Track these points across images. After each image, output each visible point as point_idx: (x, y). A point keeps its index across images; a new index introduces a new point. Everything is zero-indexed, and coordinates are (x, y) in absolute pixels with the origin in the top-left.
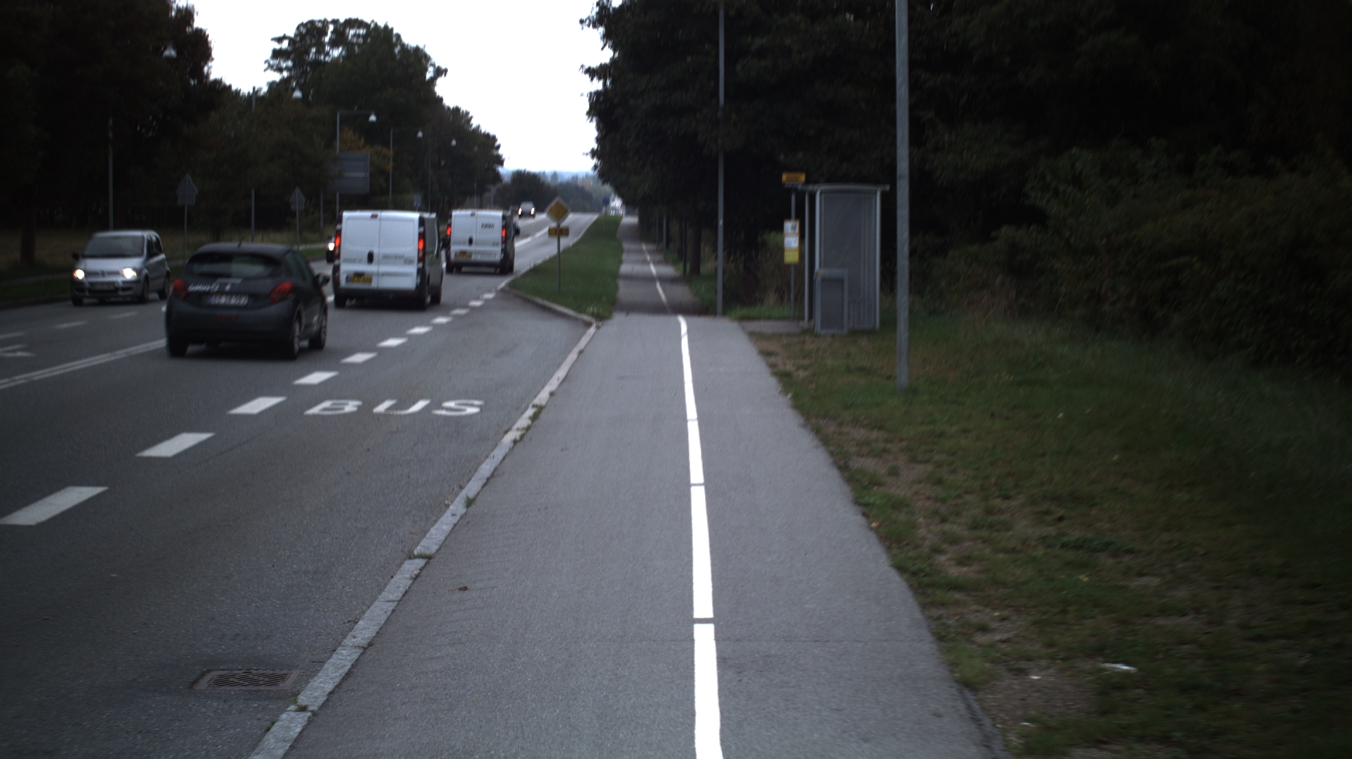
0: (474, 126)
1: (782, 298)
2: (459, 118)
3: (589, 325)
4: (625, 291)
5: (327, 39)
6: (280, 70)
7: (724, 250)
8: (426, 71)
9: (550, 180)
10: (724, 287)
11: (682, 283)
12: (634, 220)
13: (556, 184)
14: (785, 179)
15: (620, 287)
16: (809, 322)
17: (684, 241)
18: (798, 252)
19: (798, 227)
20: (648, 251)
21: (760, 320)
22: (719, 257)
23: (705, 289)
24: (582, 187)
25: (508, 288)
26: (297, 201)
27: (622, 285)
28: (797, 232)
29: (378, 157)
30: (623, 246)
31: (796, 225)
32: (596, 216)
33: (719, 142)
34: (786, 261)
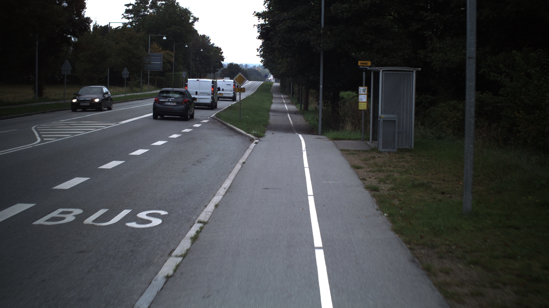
0: (212, 43)
1: (355, 128)
2: (205, 39)
3: (252, 140)
4: (273, 119)
5: (148, 5)
6: (128, 18)
8: (190, 19)
9: (244, 67)
10: (322, 119)
11: (300, 114)
12: (278, 84)
13: (247, 69)
14: (359, 64)
15: (270, 116)
16: (372, 142)
17: (300, 94)
18: (366, 103)
19: (366, 90)
20: (284, 98)
21: (345, 140)
22: (320, 104)
23: (311, 118)
24: (257, 70)
25: (215, 117)
26: (125, 73)
27: (272, 115)
28: (366, 93)
29: (167, 56)
30: (273, 96)
31: (365, 89)
32: (262, 82)
33: (321, 46)
34: (360, 108)
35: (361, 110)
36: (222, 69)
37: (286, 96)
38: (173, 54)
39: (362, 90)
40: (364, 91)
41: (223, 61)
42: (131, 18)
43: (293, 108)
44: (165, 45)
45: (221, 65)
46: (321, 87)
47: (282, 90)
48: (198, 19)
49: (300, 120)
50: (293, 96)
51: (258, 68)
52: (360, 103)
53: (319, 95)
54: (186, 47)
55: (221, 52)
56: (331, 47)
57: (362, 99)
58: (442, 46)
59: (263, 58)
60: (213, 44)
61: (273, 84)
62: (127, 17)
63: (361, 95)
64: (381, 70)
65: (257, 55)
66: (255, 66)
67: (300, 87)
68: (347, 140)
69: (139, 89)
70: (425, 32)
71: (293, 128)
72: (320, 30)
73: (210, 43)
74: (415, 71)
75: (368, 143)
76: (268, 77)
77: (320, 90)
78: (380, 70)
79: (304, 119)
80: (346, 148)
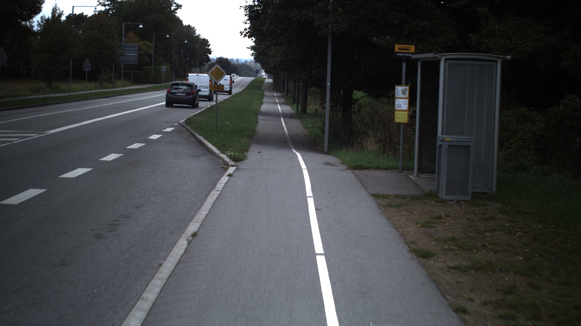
8: (172, 5)
9: (235, 62)
11: (296, 118)
12: (271, 81)
13: (237, 64)
14: (396, 50)
15: (259, 121)
16: (418, 176)
18: (407, 113)
19: (407, 92)
20: (277, 97)
21: (371, 169)
22: (326, 108)
23: (311, 125)
24: (249, 66)
25: (184, 124)
26: (87, 66)
27: (261, 120)
28: (407, 95)
29: (145, 47)
30: (264, 94)
31: (406, 89)
32: (253, 78)
34: (397, 120)
35: (399, 124)
36: (209, 63)
37: (279, 94)
38: (152, 45)
39: (400, 90)
40: (404, 92)
41: (210, 54)
42: (108, 5)
43: (288, 109)
44: (143, 35)
45: (208, 59)
46: (329, 84)
47: (275, 87)
48: (181, 6)
49: (297, 126)
50: (287, 95)
51: (250, 63)
52: (396, 112)
53: (325, 96)
54: (168, 37)
55: (208, 44)
56: (344, 28)
57: (400, 106)
60: (199, 35)
61: (265, 80)
62: (103, 4)
63: (399, 99)
64: (443, 59)
65: (247, 48)
66: (247, 61)
67: (297, 84)
68: (375, 169)
69: (111, 85)
71: (288, 140)
72: (328, 6)
73: (196, 34)
74: (500, 61)
75: (411, 177)
76: (261, 72)
77: (327, 89)
78: (440, 57)
79: (302, 125)
80: (381, 193)
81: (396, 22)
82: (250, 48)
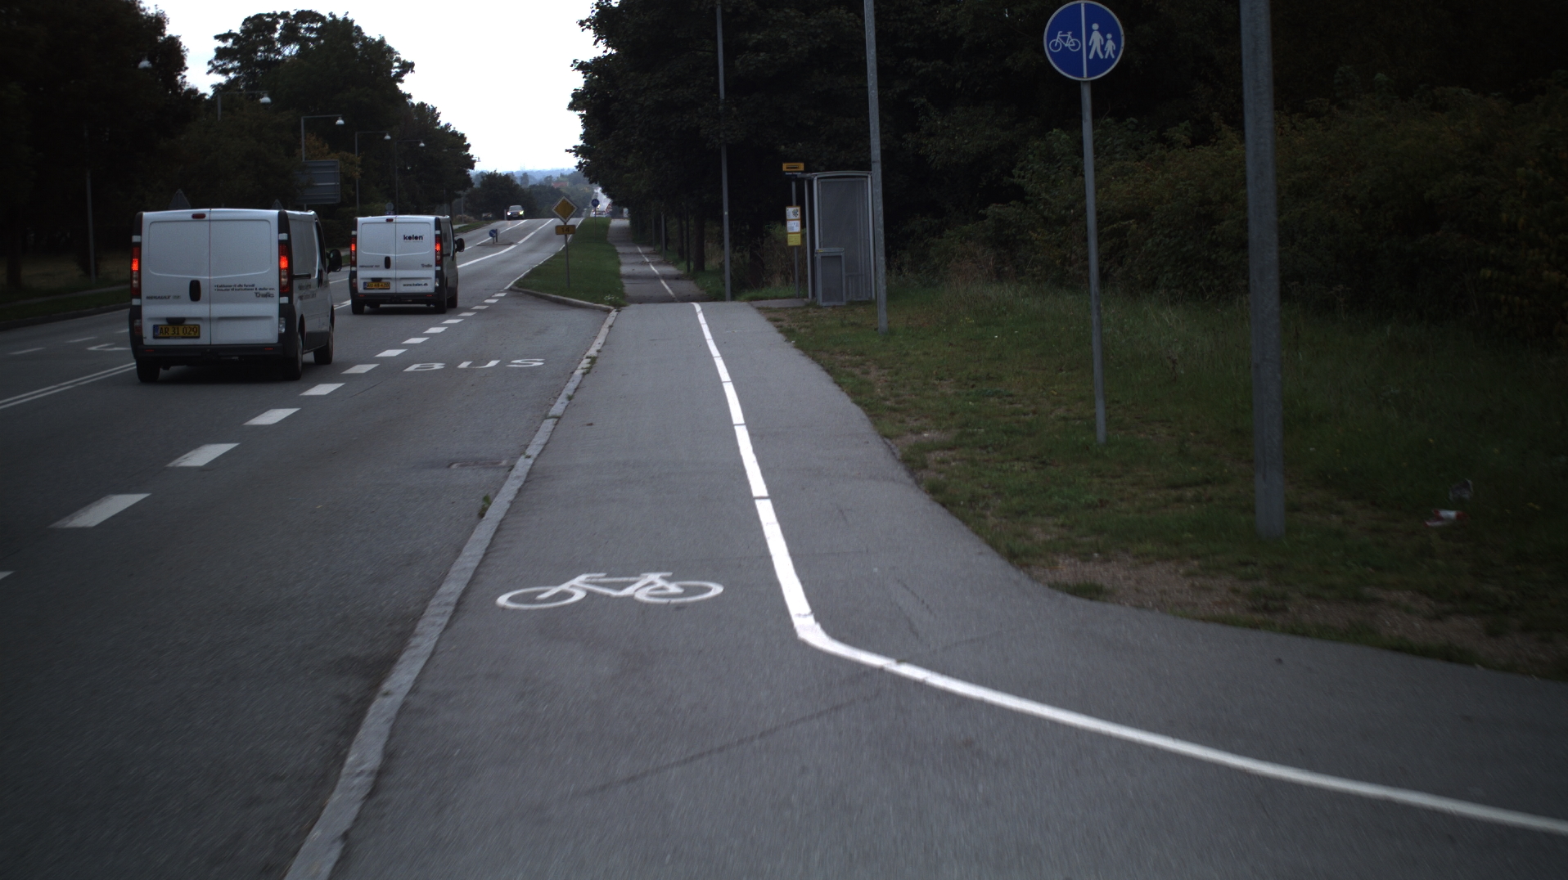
0: (443, 124)
1: (787, 280)
2: (426, 114)
3: (609, 311)
4: (629, 288)
5: (277, 35)
6: (225, 72)
7: (730, 240)
8: (391, 66)
9: (519, 183)
10: (731, 277)
11: (686, 278)
12: (624, 222)
13: (528, 187)
14: (784, 169)
16: (812, 298)
17: (685, 240)
18: (799, 235)
19: (799, 213)
21: (768, 299)
22: (725, 253)
23: (711, 282)
24: (558, 189)
25: (516, 288)
27: (626, 284)
28: (799, 217)
29: (344, 164)
30: (616, 250)
31: (796, 210)
33: (721, 136)
34: (790, 244)
35: (792, 247)
37: (648, 249)
39: (791, 212)
40: (794, 213)
41: (472, 167)
42: (234, 70)
43: (670, 270)
46: (726, 213)
47: (639, 233)
48: (412, 65)
49: (688, 287)
50: (666, 248)
51: (558, 181)
52: (789, 235)
55: (466, 144)
56: (741, 137)
57: (792, 228)
58: (946, 125)
59: (584, 157)
60: (445, 125)
61: (608, 222)
62: (223, 69)
63: (790, 221)
64: (816, 178)
65: (567, 151)
66: (550, 177)
68: (772, 299)
70: (914, 100)
71: (677, 297)
72: (718, 106)
73: (439, 123)
75: (805, 300)
78: (812, 177)
81: (810, 123)
82: (574, 151)
